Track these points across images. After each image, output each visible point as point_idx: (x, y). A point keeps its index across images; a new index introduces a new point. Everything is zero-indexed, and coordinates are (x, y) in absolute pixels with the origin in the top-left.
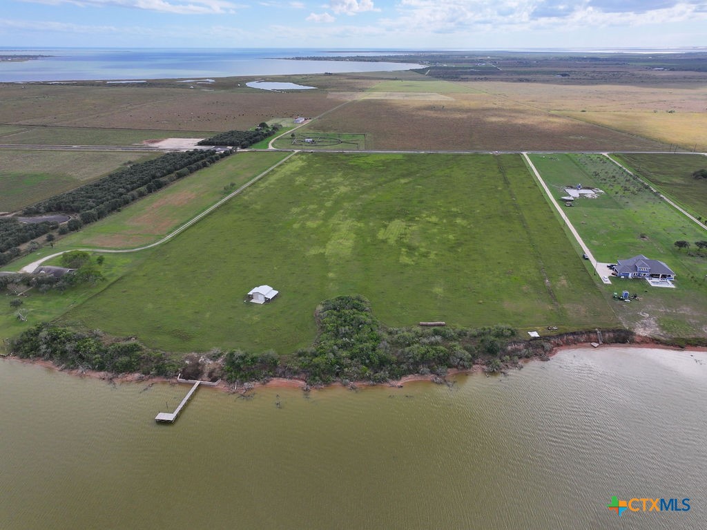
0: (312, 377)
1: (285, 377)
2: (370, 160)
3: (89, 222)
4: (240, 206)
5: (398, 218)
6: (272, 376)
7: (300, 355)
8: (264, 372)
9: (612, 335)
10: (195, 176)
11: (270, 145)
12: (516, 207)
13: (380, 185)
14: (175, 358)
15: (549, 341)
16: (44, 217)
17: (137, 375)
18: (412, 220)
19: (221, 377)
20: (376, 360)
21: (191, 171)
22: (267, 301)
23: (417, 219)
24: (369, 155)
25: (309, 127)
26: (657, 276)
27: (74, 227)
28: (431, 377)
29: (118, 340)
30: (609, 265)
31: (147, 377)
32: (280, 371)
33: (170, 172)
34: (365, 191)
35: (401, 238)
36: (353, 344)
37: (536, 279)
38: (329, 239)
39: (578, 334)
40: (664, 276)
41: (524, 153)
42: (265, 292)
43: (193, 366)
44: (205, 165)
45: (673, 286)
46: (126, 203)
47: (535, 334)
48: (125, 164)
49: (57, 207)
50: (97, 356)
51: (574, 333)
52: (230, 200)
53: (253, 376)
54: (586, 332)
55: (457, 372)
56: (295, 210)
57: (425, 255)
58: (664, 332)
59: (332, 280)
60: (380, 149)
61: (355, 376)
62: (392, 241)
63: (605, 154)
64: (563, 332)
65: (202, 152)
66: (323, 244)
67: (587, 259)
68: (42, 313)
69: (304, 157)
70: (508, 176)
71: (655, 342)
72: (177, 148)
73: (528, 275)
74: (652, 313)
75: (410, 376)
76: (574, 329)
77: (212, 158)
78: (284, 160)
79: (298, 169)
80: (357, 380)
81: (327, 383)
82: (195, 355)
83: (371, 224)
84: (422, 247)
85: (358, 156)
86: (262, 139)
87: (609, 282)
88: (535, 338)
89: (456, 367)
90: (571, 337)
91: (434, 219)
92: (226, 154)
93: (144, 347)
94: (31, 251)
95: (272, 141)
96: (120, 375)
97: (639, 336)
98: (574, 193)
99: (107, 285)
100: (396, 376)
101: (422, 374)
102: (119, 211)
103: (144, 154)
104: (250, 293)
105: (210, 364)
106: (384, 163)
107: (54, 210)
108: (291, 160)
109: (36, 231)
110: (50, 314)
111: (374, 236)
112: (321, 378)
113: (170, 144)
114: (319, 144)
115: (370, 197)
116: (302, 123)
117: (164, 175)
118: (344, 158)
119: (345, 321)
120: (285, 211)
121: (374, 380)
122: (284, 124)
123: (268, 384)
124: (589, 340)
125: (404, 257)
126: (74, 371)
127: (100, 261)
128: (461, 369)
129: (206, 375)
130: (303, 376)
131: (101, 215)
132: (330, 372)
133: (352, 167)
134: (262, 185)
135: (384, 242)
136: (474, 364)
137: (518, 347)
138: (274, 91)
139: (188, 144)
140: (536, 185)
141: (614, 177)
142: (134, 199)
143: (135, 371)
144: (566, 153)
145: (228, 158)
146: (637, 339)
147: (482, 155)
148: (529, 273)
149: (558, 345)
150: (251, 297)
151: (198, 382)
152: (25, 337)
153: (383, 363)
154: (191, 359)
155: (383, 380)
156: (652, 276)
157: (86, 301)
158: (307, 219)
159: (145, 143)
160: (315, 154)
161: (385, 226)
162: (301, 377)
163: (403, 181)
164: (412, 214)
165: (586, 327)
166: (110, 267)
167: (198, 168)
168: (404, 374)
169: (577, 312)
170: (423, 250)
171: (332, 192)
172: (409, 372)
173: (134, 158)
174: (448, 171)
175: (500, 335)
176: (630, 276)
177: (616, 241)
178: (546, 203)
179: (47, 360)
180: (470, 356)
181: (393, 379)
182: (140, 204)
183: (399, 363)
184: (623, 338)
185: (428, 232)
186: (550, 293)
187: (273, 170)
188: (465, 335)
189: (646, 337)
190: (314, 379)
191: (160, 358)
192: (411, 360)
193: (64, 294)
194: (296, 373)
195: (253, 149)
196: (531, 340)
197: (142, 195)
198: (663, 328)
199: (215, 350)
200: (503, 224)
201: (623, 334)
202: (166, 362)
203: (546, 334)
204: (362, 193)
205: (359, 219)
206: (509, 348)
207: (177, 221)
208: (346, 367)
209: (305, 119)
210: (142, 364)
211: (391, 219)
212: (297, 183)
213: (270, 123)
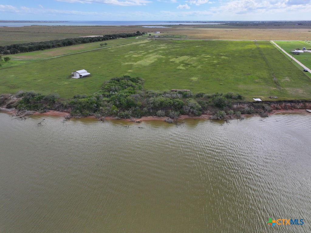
2: (184, 41)
3: (23, 52)
5: (187, 55)
11: (137, 37)
12: (262, 54)
13: (184, 47)
15: (269, 105)
18: (194, 56)
19: (16, 107)
22: (82, 77)
23: (197, 56)
27: (12, 52)
28: (165, 118)
32: (56, 106)
34: (174, 48)
35: (183, 61)
38: (141, 60)
39: (295, 103)
41: (272, 41)
43: (2, 99)
51: (291, 102)
54: (302, 102)
55: (188, 118)
57: (195, 67)
59: (129, 72)
61: (106, 112)
62: (177, 62)
66: (136, 61)
67: (307, 71)
69: (151, 40)
73: (261, 76)
77: (104, 38)
78: (140, 41)
79: (144, 43)
81: (84, 115)
82: (10, 95)
83: (169, 57)
84: (194, 64)
85: (179, 40)
86: (134, 36)
88: (258, 102)
89: (188, 114)
90: (289, 104)
91: (208, 56)
98: (300, 51)
100: (137, 115)
101: (159, 116)
105: (13, 100)
106: (191, 42)
111: (168, 60)
114: (161, 37)
117: (76, 41)
120: (125, 52)
121: (120, 116)
123: (45, 113)
124: (305, 108)
125: (181, 67)
127: (6, 59)
128: (192, 116)
129: (6, 105)
130: (69, 110)
132: (89, 109)
133: (173, 43)
134: (122, 46)
135: (172, 62)
136: (203, 114)
142: (54, 47)
145: (113, 40)
149: (277, 109)
154: (5, 96)
155: (127, 117)
158: (135, 55)
160: (157, 40)
161: (177, 58)
167: (95, 41)
168: (144, 114)
171: (156, 48)
175: (229, 97)
178: (281, 54)
180: (200, 107)
181: (134, 117)
185: (202, 60)
186: (276, 83)
188: (202, 96)
190: (75, 112)
195: (128, 38)
196: (254, 103)
200: (251, 59)
203: (267, 100)
205: (164, 55)
206: (235, 106)
207: (66, 53)
208: (102, 106)
209: (160, 33)
212: (140, 46)
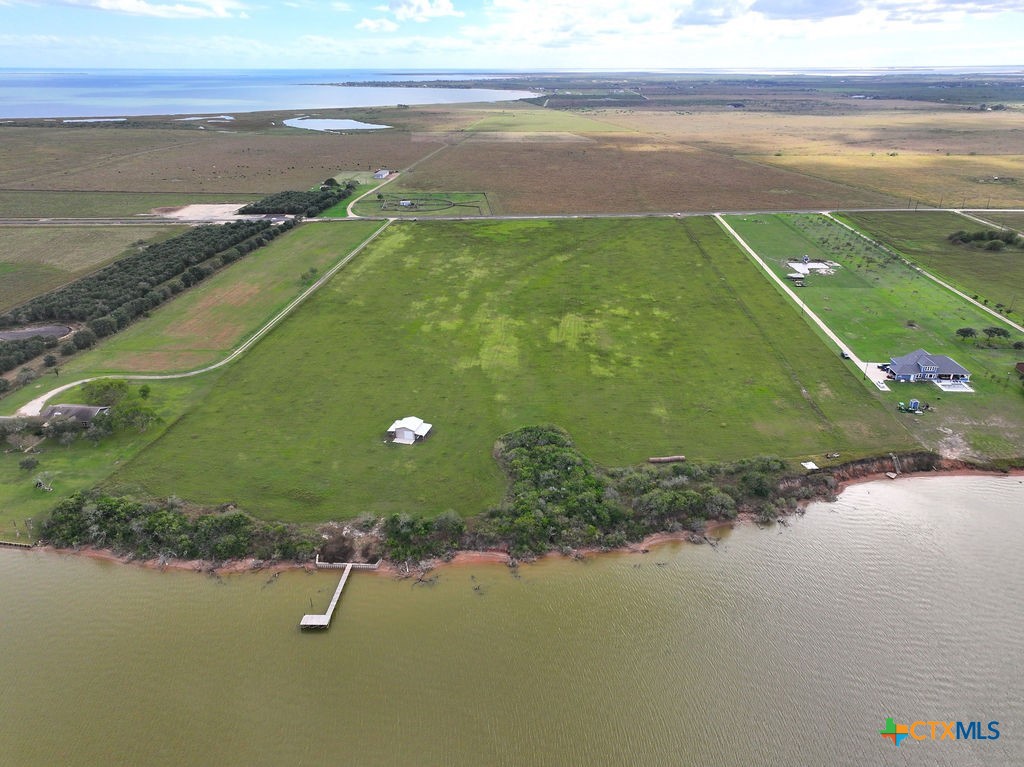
0: (518, 546)
1: (477, 549)
2: (504, 229)
3: (106, 335)
4: (332, 302)
5: (571, 311)
6: (457, 549)
7: (493, 515)
8: (445, 544)
9: (911, 460)
10: (249, 259)
11: (349, 210)
12: (730, 290)
13: (529, 265)
14: (305, 532)
15: (831, 474)
16: (28, 329)
17: (251, 562)
18: (590, 313)
19: (382, 555)
20: (605, 515)
21: (243, 253)
22: (419, 439)
23: (597, 311)
24: (499, 222)
25: (400, 183)
26: (947, 377)
27: (83, 344)
28: (683, 535)
29: (207, 511)
30: (880, 365)
31: (268, 562)
32: (468, 540)
33: (209, 255)
34: (510, 274)
35: (584, 340)
36: (566, 495)
37: (789, 389)
38: (481, 346)
39: (868, 462)
40: (956, 377)
41: (717, 215)
42: (413, 426)
43: (337, 542)
44: (260, 244)
45: (971, 390)
46: (156, 303)
47: (811, 466)
48: (134, 245)
49: (45, 313)
50: (183, 536)
51: (862, 461)
52: (314, 293)
53: (430, 552)
54: (878, 459)
55: (718, 525)
56: (418, 305)
57: (626, 363)
58: (978, 452)
59: (504, 404)
60: (513, 214)
61: (580, 540)
62: (572, 344)
63: (826, 213)
64: (848, 460)
65: (250, 224)
66: (474, 352)
67: (848, 358)
68: (74, 477)
69: (405, 227)
70: (706, 248)
71: (967, 467)
72: (207, 219)
73: (775, 384)
74: (956, 428)
75: (654, 536)
76: (861, 455)
77: (268, 233)
78: (377, 233)
79: (402, 246)
80: (580, 546)
81: (540, 553)
82: (335, 525)
83: (535, 321)
84: (618, 351)
85: (485, 225)
86: (335, 204)
87: (887, 389)
88: (813, 471)
89: (716, 518)
90: (859, 467)
91: (621, 311)
92: (288, 226)
93: (253, 519)
94: (25, 382)
95: (351, 205)
96: (225, 564)
97: (947, 459)
98: (801, 269)
99: (164, 428)
100: (635, 537)
101: (672, 531)
102: (147, 316)
103: (160, 229)
104: (392, 429)
105: (360, 538)
106: (526, 234)
107: (41, 318)
108: (387, 234)
109: (26, 352)
110: (86, 477)
111: (544, 339)
112: (531, 548)
113: (195, 213)
114: (421, 208)
115: (519, 283)
116: (386, 178)
117: (202, 260)
118: (465, 227)
119: (544, 462)
120: (402, 307)
121: (607, 544)
122: (362, 182)
123: (453, 561)
124: (883, 470)
125: (597, 366)
126: (150, 563)
127: (145, 392)
128: (724, 521)
129: (358, 554)
130: (503, 545)
131: (122, 324)
132: (542, 536)
133: (480, 241)
134: (357, 271)
135: (561, 346)
136: (739, 512)
137: (793, 485)
138: (328, 133)
139: (224, 213)
140: (746, 258)
141: (849, 244)
142: (165, 298)
143: (247, 555)
144: (773, 213)
145: (291, 233)
146: (946, 465)
147: (661, 219)
148: (776, 381)
149: (844, 479)
150: (393, 435)
151: (349, 566)
152: (59, 515)
153: (615, 519)
154: (330, 531)
155: (620, 543)
156: (940, 377)
157: (140, 454)
158: (439, 318)
159: (154, 212)
160: (422, 224)
161: (556, 324)
162: (501, 548)
163: (561, 258)
164: (588, 304)
165: (877, 451)
166: (160, 401)
167: (252, 248)
168: (647, 532)
169: (859, 433)
170: (620, 355)
171: (462, 278)
172: (653, 530)
173: (146, 235)
174: (618, 242)
175: (766, 469)
176: (912, 379)
177: (877, 333)
178: (769, 283)
179: (101, 547)
180: (733, 502)
181: (632, 541)
182: (176, 304)
183: (638, 518)
184: (926, 464)
185: (620, 329)
186: (813, 408)
187: (365, 249)
188: (718, 472)
189: (956, 460)
190: (521, 549)
191: (283, 534)
192: (655, 513)
193: (100, 446)
194: (492, 542)
195: (326, 218)
196: (808, 474)
197: (176, 291)
198: (974, 447)
199: (366, 516)
200: (720, 315)
201: (926, 459)
202: (294, 538)
203: (826, 464)
204: (509, 277)
205: (516, 314)
206: (782, 487)
207: (243, 328)
208: (563, 528)
209: (390, 173)
210: (255, 545)
211: (561, 313)
212: (408, 266)
213: (339, 179)
